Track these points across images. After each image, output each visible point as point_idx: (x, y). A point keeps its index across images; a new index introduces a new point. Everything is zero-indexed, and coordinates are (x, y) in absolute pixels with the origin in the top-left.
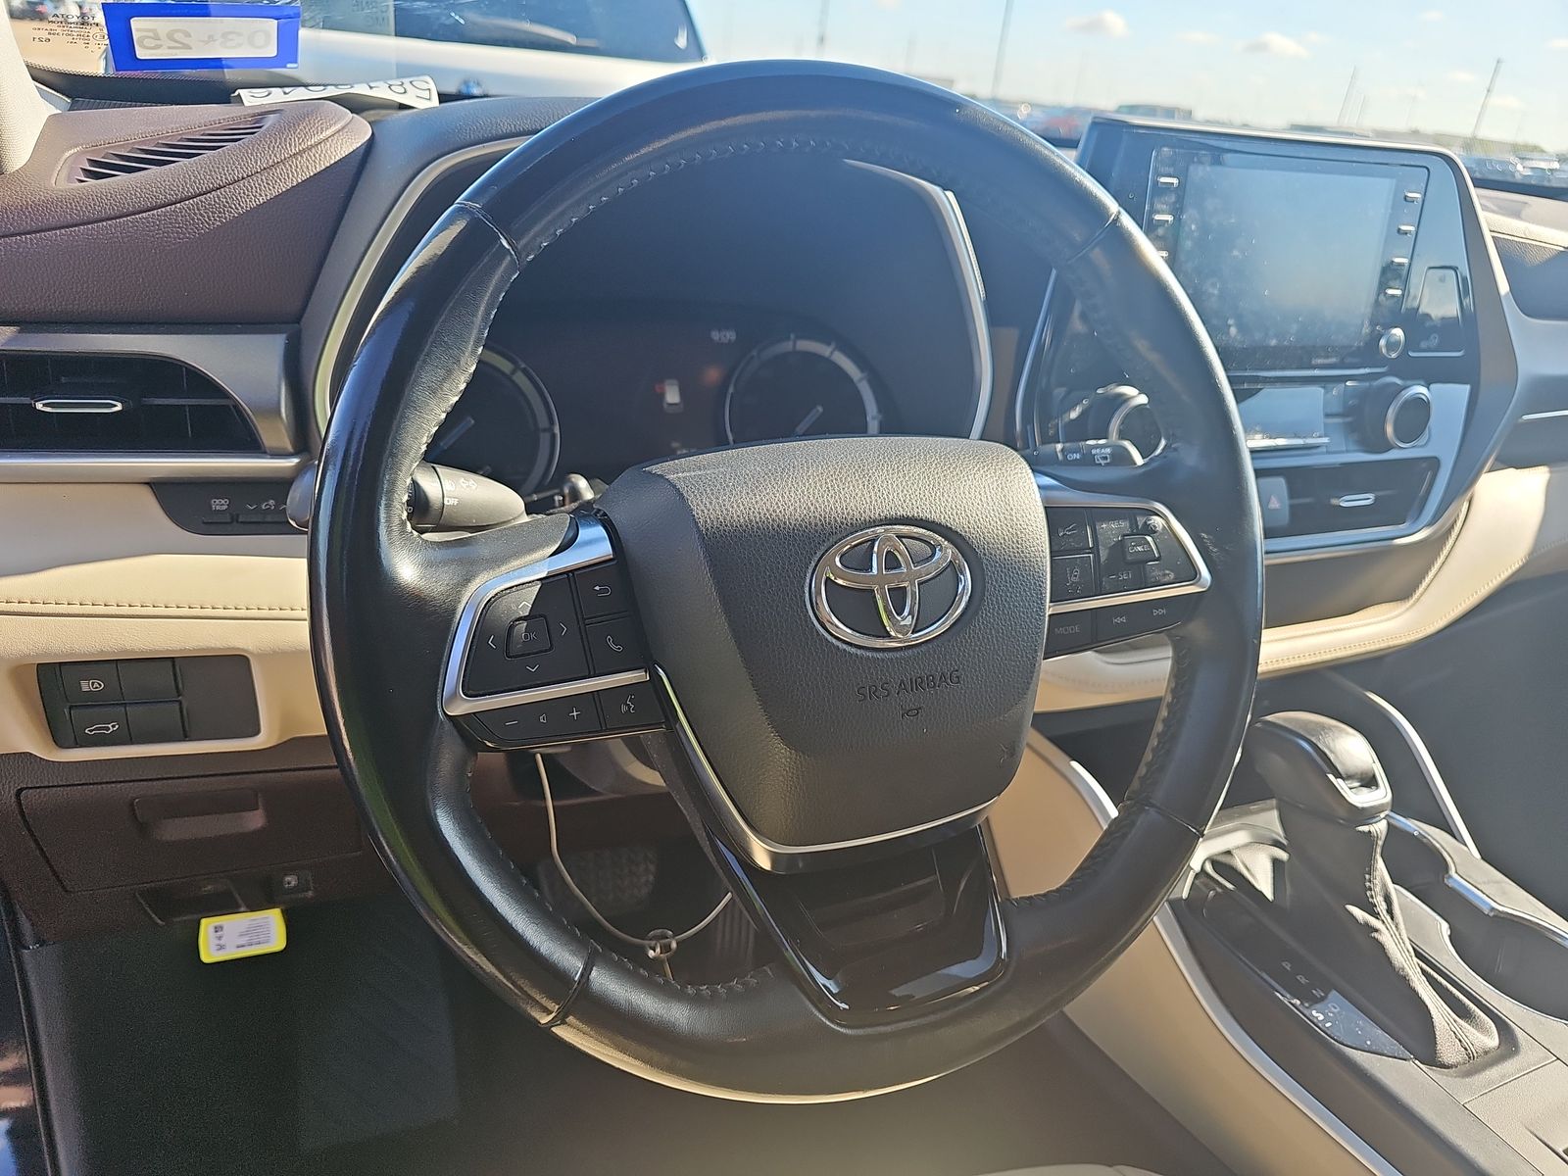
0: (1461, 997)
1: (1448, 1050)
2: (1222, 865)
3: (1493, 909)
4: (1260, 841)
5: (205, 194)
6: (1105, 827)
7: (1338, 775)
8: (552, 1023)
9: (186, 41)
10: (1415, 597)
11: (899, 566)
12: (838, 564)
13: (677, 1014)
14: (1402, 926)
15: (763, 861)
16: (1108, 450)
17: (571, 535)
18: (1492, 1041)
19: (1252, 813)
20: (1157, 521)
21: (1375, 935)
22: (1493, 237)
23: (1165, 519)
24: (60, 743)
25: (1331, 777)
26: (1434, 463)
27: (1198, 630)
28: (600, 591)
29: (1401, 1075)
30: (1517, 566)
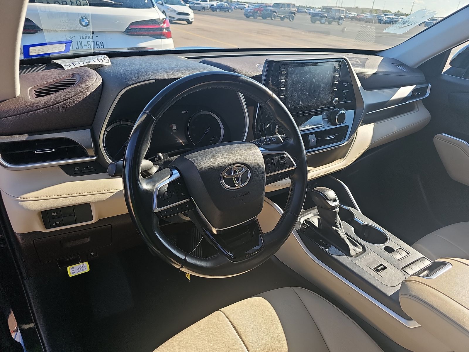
0: (355, 242)
1: (352, 253)
2: (307, 221)
3: (363, 224)
4: (315, 215)
5: (69, 99)
6: (281, 215)
7: (328, 200)
8: (180, 268)
9: (42, 50)
10: (346, 157)
11: (237, 173)
12: (226, 174)
13: (203, 264)
14: (343, 229)
15: (215, 232)
16: (275, 138)
17: (171, 173)
18: (361, 250)
19: (314, 209)
20: (285, 155)
21: (338, 232)
22: (356, 73)
23: (286, 155)
24: (47, 228)
25: (327, 200)
26: (348, 126)
27: (295, 176)
28: (179, 184)
29: (343, 259)
30: (367, 147)
